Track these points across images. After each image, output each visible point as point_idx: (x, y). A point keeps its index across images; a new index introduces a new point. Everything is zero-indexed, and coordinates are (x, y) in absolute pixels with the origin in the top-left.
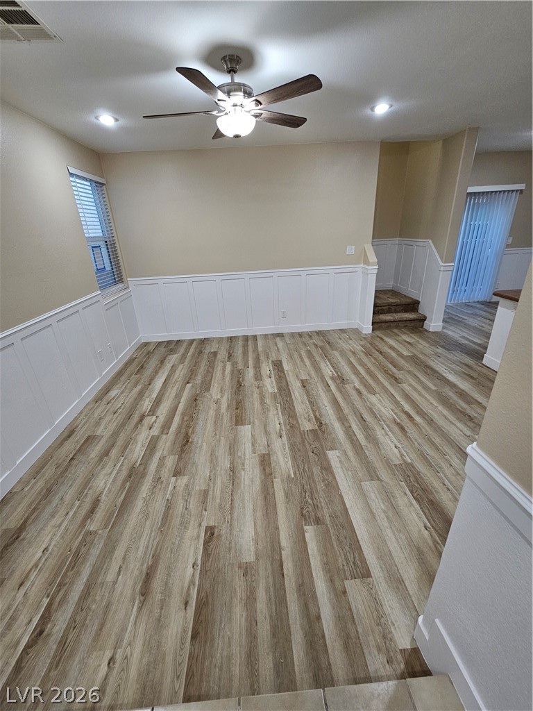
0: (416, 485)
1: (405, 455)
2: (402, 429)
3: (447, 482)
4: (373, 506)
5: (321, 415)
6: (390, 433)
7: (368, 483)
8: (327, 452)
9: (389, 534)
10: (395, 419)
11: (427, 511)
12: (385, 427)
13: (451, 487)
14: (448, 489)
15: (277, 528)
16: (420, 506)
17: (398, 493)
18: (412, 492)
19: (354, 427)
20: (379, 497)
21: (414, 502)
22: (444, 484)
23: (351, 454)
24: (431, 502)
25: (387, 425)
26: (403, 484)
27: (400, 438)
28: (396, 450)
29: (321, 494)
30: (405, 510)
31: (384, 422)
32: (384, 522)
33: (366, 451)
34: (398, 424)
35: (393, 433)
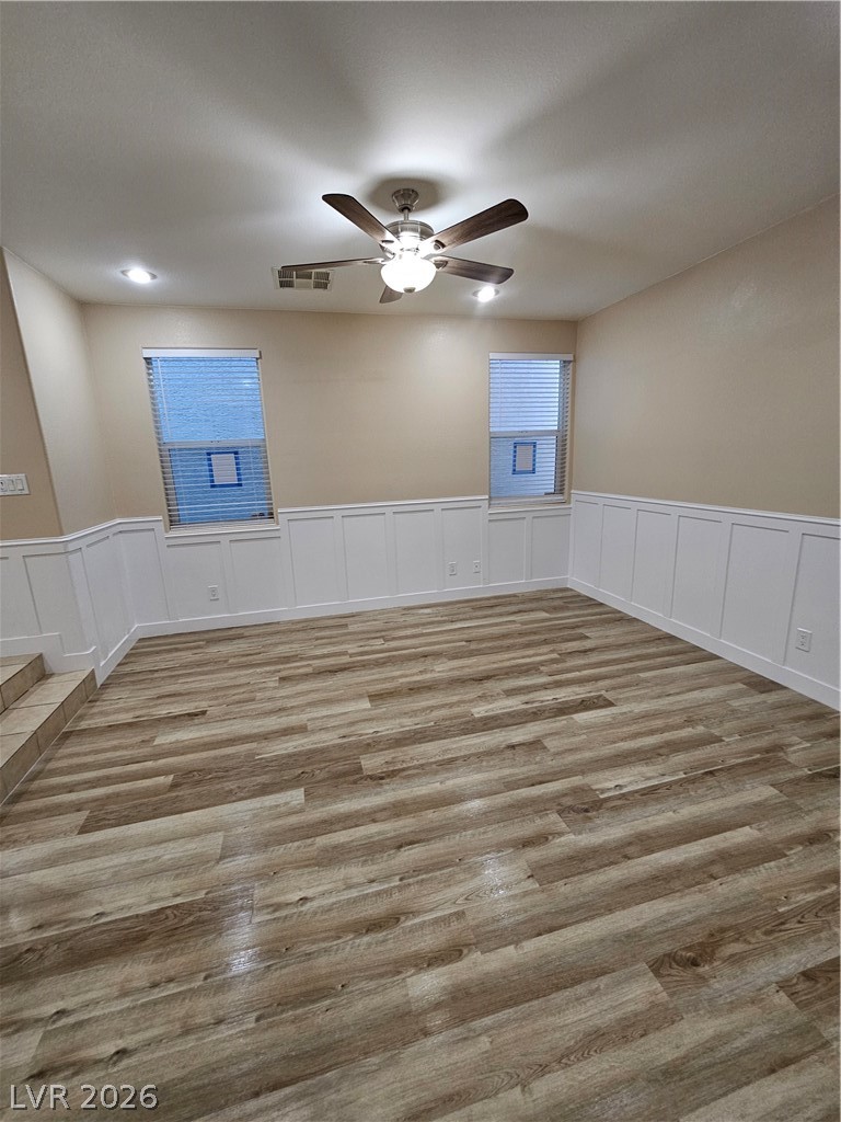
0: (191, 919)
1: (277, 914)
2: (373, 926)
3: (173, 989)
4: (171, 845)
5: (408, 777)
6: (354, 893)
7: (221, 841)
8: (303, 789)
9: (119, 859)
10: (415, 913)
11: (128, 924)
12: (376, 887)
13: (157, 994)
14: (155, 985)
15: (182, 754)
16: (143, 915)
17: (183, 883)
18: (176, 907)
19: (373, 829)
20: (186, 853)
21: (155, 907)
22: (170, 980)
23: (293, 820)
24: (141, 938)
25: (388, 892)
26: (201, 895)
27: (334, 914)
28: (295, 897)
29: (219, 786)
30: (146, 888)
31: (400, 888)
32: (138, 856)
33: (296, 844)
34: (392, 919)
35: (355, 901)
